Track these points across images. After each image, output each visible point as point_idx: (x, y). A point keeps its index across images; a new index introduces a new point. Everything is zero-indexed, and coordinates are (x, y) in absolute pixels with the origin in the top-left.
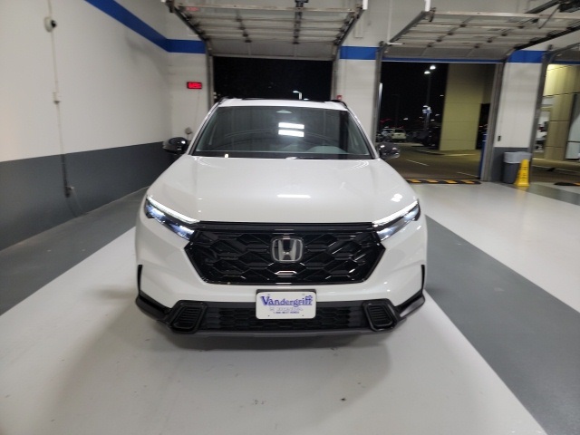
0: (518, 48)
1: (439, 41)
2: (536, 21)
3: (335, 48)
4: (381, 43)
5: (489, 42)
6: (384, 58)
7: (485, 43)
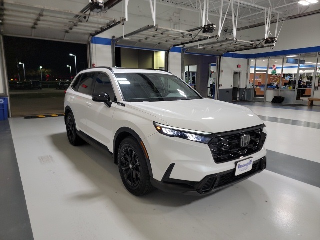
0: (175, 46)
1: (146, 39)
2: (191, 35)
3: (91, 38)
4: (114, 37)
5: (167, 42)
6: (116, 45)
7: (165, 42)
